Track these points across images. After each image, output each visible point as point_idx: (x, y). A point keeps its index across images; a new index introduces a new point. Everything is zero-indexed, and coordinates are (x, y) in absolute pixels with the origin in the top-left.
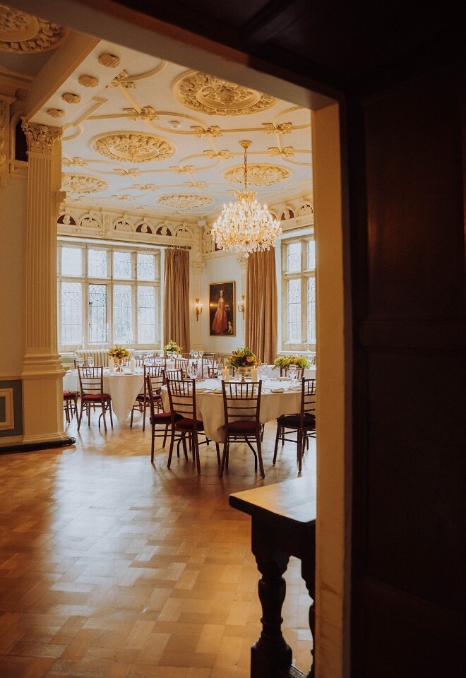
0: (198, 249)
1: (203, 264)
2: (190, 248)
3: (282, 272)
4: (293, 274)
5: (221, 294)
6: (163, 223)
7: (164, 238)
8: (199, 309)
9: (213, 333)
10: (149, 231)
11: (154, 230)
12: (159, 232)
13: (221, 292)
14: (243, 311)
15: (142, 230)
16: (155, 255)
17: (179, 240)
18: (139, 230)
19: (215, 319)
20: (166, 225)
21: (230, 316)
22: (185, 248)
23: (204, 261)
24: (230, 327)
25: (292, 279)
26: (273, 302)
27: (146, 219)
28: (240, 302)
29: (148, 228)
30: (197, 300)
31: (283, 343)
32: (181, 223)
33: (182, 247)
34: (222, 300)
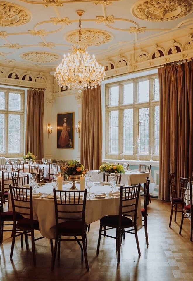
0: (50, 90)
1: (53, 100)
2: (44, 89)
3: (106, 106)
4: (113, 107)
5: (65, 121)
6: (26, 72)
7: (27, 83)
8: (50, 130)
9: (59, 146)
10: (17, 77)
11: (21, 77)
12: (24, 78)
13: (65, 119)
14: (79, 132)
15: (12, 76)
16: (21, 94)
17: (38, 84)
18: (10, 76)
19: (60, 137)
20: (29, 74)
21: (70, 135)
22: (41, 89)
23: (54, 98)
24: (70, 143)
25: (112, 110)
26: (99, 126)
27: (15, 70)
28: (77, 126)
29: (16, 75)
30: (49, 125)
31: (106, 154)
32: (39, 73)
33: (39, 89)
34: (65, 124)
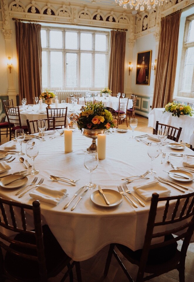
0: (132, 31)
1: (134, 41)
2: (127, 30)
3: (184, 42)
4: (191, 43)
5: (144, 59)
6: (110, 13)
7: (111, 24)
8: (131, 68)
9: (138, 83)
10: (101, 19)
11: (105, 19)
12: (107, 20)
13: (144, 57)
14: (155, 69)
15: (97, 18)
16: (107, 36)
17: (120, 25)
18: (95, 18)
19: (139, 75)
20: (112, 15)
22: (124, 30)
23: (135, 39)
24: (147, 80)
25: (190, 47)
26: (174, 63)
27: (99, 11)
28: (154, 63)
29: (101, 17)
30: (130, 63)
31: (178, 91)
32: (121, 14)
33: (121, 29)
34: (143, 63)
